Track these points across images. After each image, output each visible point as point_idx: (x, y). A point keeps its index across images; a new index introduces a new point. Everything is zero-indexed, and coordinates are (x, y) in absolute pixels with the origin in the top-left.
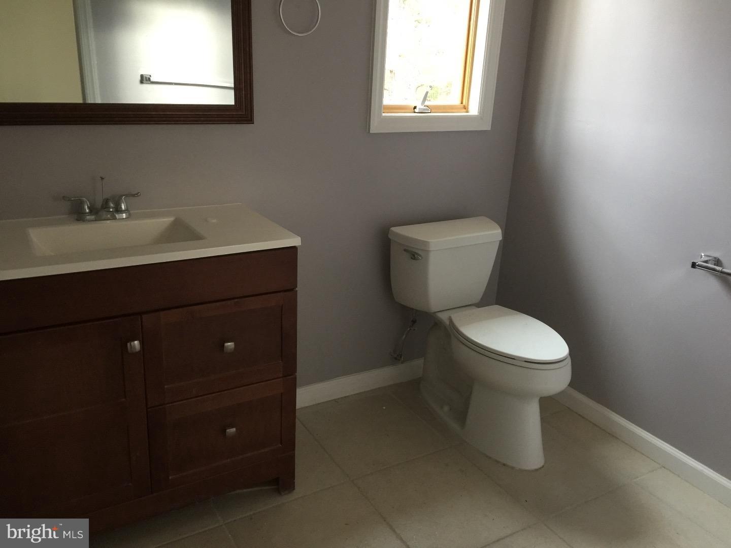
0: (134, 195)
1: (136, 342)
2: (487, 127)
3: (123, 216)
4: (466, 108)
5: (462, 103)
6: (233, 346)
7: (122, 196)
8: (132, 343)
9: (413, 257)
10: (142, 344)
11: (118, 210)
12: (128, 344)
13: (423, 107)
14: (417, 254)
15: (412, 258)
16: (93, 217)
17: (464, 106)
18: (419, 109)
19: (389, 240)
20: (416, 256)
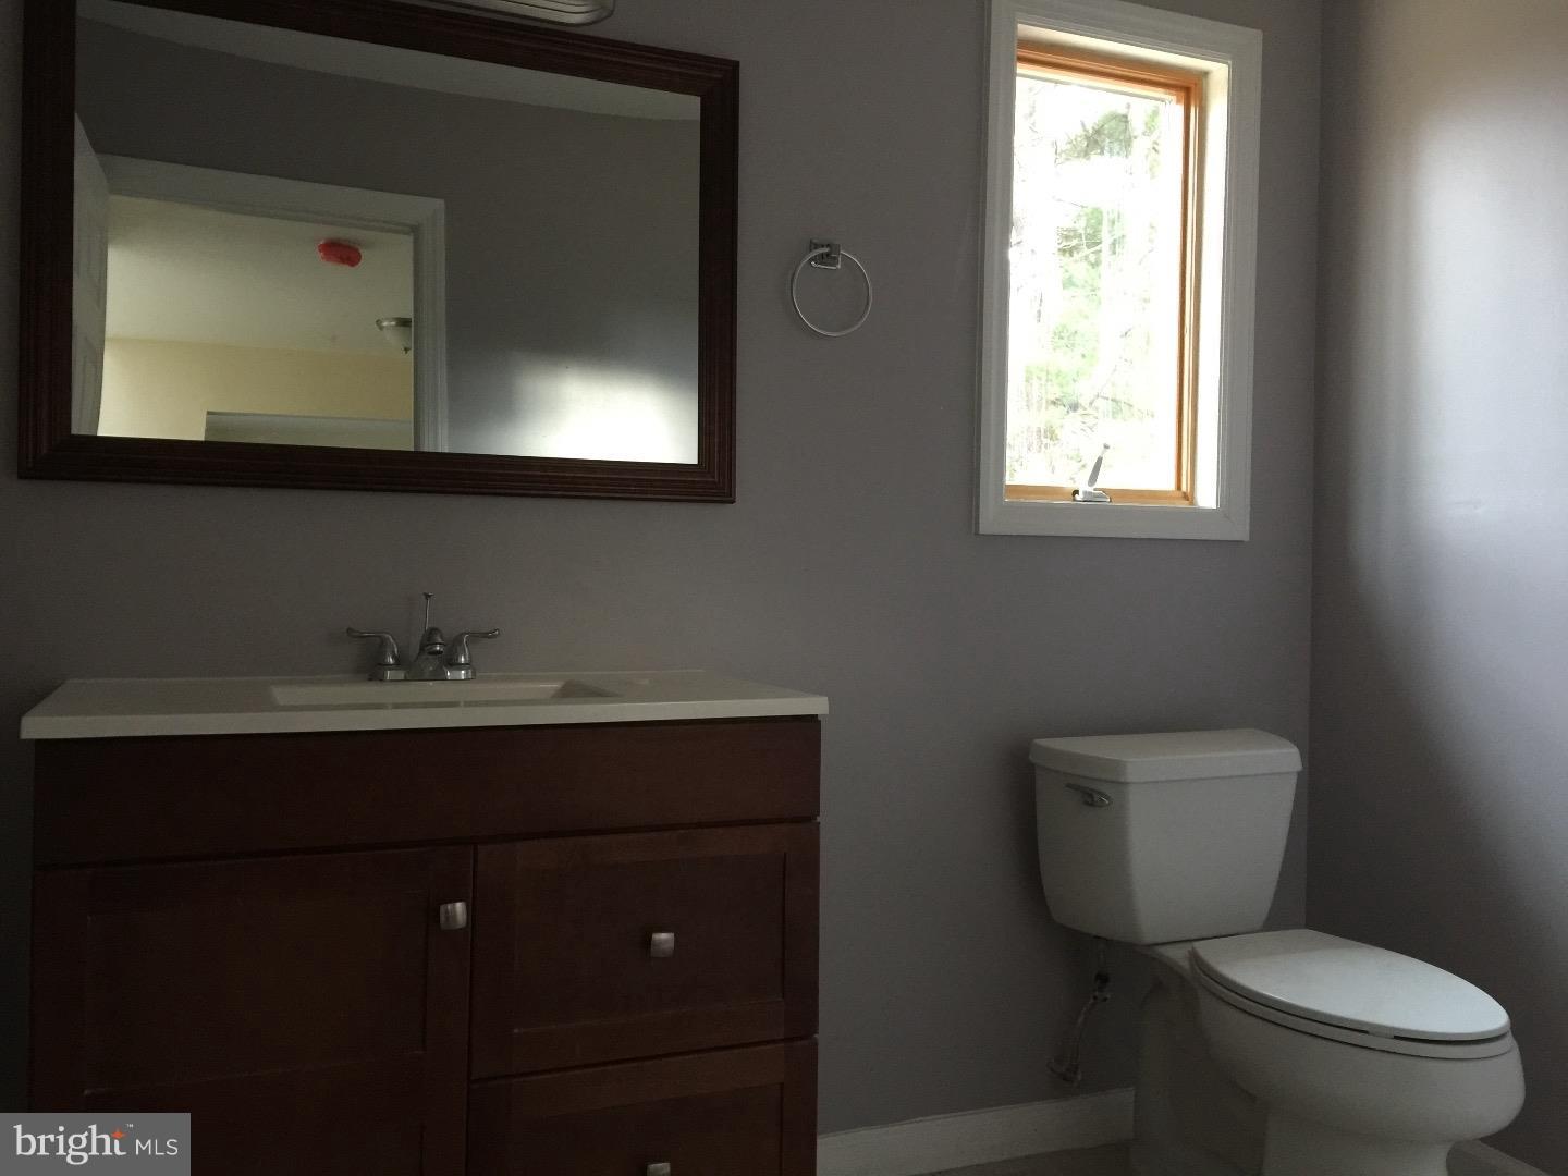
0: (485, 635)
1: (459, 906)
2: (1240, 531)
3: (460, 675)
4: (1189, 497)
5: (1179, 487)
6: (671, 945)
7: (462, 634)
8: (449, 906)
9: (1089, 800)
10: (472, 911)
11: (454, 664)
12: (442, 908)
13: (1091, 489)
14: (1099, 793)
15: (1087, 803)
16: (401, 675)
17: (1184, 493)
18: (1085, 493)
19: (1032, 766)
20: (1096, 797)
